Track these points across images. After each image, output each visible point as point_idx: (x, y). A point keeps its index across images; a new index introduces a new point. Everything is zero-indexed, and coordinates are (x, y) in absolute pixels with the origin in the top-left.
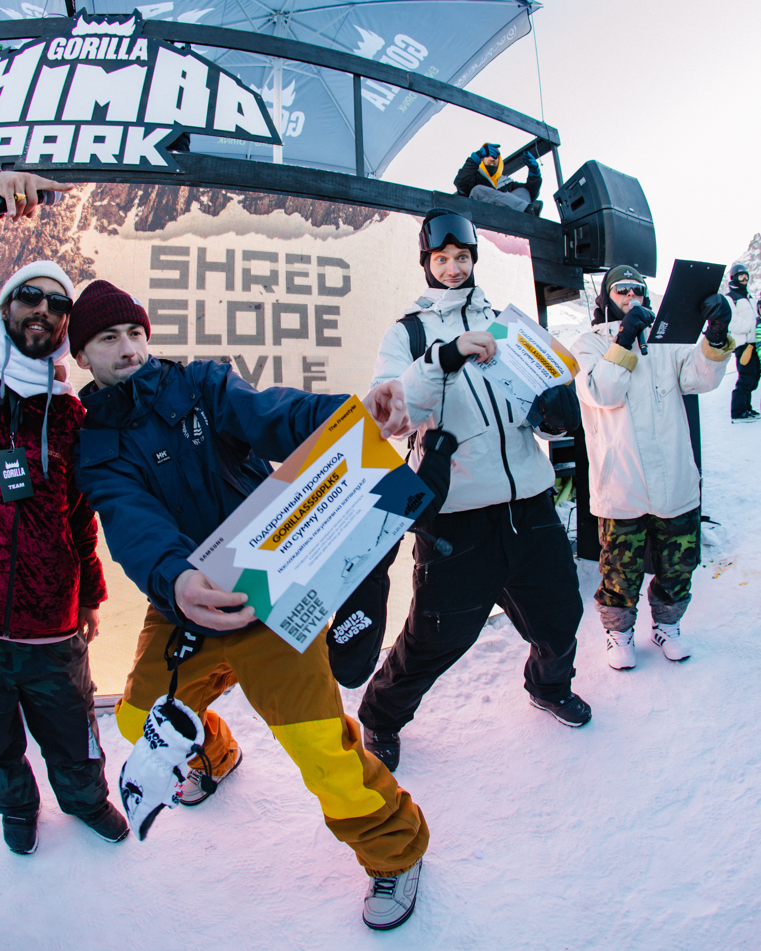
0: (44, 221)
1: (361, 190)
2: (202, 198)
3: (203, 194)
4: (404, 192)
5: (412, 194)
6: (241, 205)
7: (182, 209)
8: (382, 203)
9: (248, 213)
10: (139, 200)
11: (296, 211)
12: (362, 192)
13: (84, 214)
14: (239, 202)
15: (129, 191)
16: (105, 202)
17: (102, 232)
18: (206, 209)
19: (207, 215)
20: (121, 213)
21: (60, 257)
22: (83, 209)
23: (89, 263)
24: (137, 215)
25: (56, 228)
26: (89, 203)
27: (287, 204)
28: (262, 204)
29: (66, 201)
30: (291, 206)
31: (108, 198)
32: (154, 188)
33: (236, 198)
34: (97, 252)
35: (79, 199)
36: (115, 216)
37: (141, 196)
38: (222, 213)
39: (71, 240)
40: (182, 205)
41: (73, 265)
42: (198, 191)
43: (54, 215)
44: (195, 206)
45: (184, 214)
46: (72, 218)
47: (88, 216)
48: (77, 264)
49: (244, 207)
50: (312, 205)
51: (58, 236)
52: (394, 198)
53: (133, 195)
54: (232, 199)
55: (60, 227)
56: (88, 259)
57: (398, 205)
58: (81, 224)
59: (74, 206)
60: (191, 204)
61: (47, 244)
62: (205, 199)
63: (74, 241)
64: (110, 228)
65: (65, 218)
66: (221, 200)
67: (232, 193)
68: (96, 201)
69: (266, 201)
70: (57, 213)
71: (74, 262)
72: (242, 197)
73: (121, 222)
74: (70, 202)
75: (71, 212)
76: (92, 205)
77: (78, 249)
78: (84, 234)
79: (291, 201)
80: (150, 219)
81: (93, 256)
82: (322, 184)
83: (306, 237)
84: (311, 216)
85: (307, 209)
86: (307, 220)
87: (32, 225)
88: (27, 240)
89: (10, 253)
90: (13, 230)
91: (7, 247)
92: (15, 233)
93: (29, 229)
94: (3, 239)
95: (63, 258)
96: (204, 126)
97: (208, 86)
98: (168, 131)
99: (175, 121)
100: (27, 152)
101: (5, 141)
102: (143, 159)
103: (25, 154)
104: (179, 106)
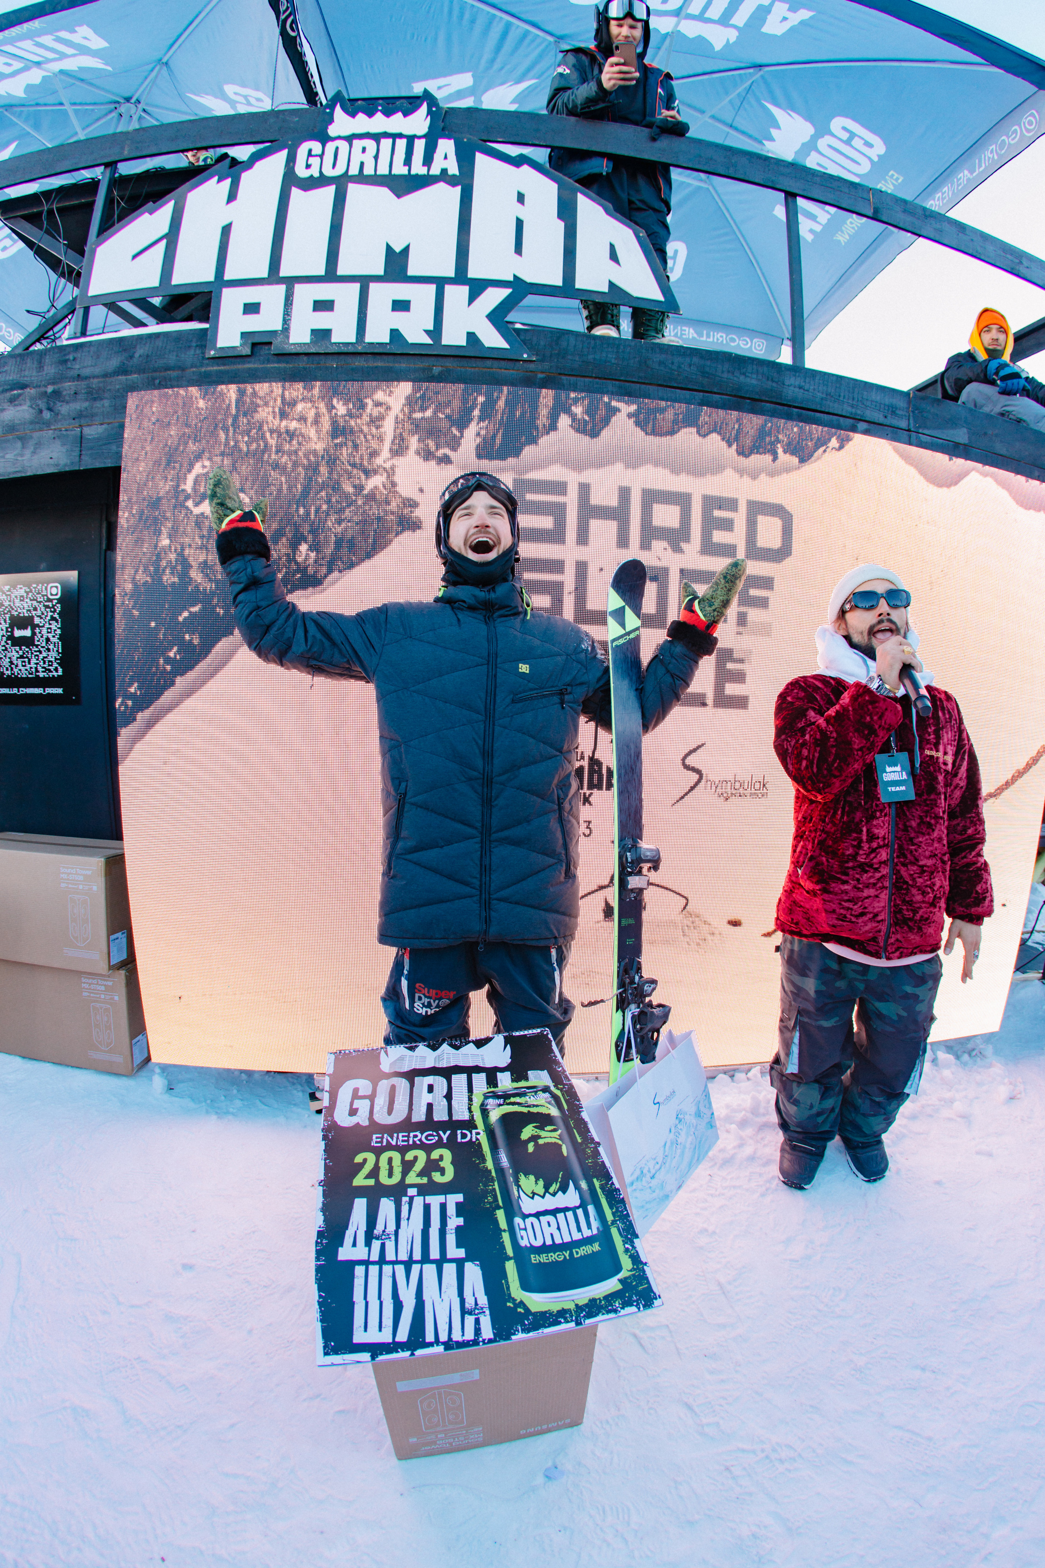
0: (338, 441)
1: (800, 388)
2: (573, 408)
3: (576, 401)
4: (865, 393)
5: (876, 397)
6: (633, 420)
7: (544, 425)
8: (831, 411)
9: (643, 434)
10: (480, 411)
11: (714, 430)
12: (802, 391)
13: (398, 431)
14: (630, 416)
15: (463, 395)
16: (428, 413)
17: (427, 460)
18: (580, 427)
19: (582, 436)
20: (455, 431)
21: (367, 495)
22: (397, 423)
23: (410, 506)
24: (478, 434)
25: (357, 452)
26: (404, 415)
27: (701, 419)
28: (664, 419)
29: (368, 411)
30: (706, 423)
31: (433, 406)
32: (501, 391)
33: (626, 408)
34: (421, 490)
35: (389, 408)
36: (445, 436)
37: (482, 404)
38: (605, 433)
39: (381, 470)
40: (545, 420)
41: (388, 508)
42: (568, 397)
43: (352, 432)
44: (564, 421)
45: (548, 433)
46: (380, 436)
47: (405, 435)
48: (393, 506)
49: (637, 424)
50: (738, 420)
51: (361, 464)
52: (850, 402)
53: (470, 403)
54: (619, 410)
55: (363, 450)
56: (409, 500)
57: (856, 414)
58: (395, 447)
59: (381, 418)
60: (558, 419)
61: (346, 476)
62: (578, 410)
63: (387, 472)
64: (441, 453)
65: (369, 437)
66: (602, 412)
67: (618, 401)
68: (415, 411)
69: (670, 415)
70: (356, 429)
71: (389, 505)
72: (633, 408)
73: (455, 444)
74: (376, 412)
75: (378, 427)
76: (410, 418)
77: (394, 484)
78: (399, 461)
79: (706, 414)
80: (498, 441)
81: (417, 497)
82: (742, 378)
83: (729, 473)
84: (737, 439)
85: (730, 428)
86: (730, 445)
87: (319, 447)
88: (313, 469)
89: (290, 488)
90: (289, 453)
91: (283, 479)
92: (294, 458)
93: (315, 453)
94: (276, 466)
95: (371, 497)
96: (560, 283)
97: (560, 217)
98: (506, 292)
99: (515, 276)
100: (289, 325)
101: (252, 308)
102: (471, 336)
103: (286, 329)
104: (518, 250)
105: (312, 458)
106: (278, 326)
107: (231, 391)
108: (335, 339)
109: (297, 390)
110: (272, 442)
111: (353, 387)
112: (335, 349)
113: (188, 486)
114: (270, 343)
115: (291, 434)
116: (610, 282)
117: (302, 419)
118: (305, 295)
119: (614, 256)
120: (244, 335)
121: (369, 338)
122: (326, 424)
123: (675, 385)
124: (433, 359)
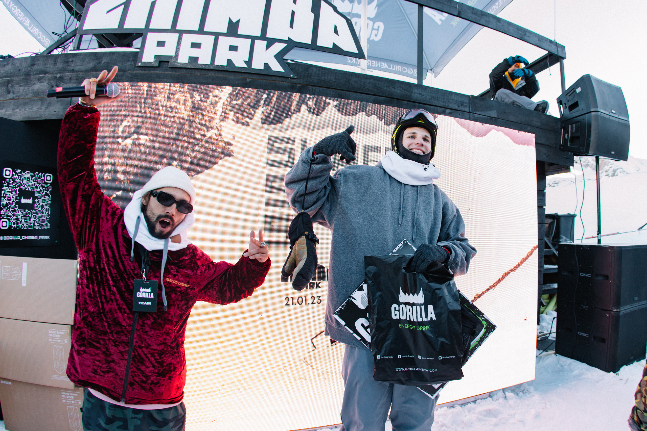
0: (194, 113)
1: (420, 94)
2: (308, 102)
3: (310, 99)
4: (449, 96)
5: (455, 98)
6: (336, 108)
7: (294, 110)
8: (434, 104)
9: (341, 114)
10: (264, 101)
11: (374, 114)
12: (420, 95)
13: (224, 109)
14: (335, 106)
15: (256, 94)
16: (239, 102)
17: (238, 123)
18: (311, 111)
19: (312, 115)
20: (251, 110)
21: (207, 139)
22: (224, 105)
23: (228, 145)
24: (263, 113)
25: (204, 118)
26: (228, 102)
27: (368, 108)
28: (350, 108)
29: (210, 99)
30: (370, 110)
31: (242, 98)
32: (274, 93)
33: (333, 103)
34: (234, 138)
35: (220, 98)
36: (247, 112)
37: (265, 99)
38: (323, 114)
39: (215, 128)
40: (295, 107)
41: (217, 146)
42: (306, 97)
43: (202, 109)
44: (304, 108)
45: (296, 113)
46: (215, 112)
47: (227, 111)
48: (220, 145)
49: (338, 110)
50: (385, 109)
51: (205, 125)
52: (443, 100)
53: (260, 98)
54: (330, 104)
55: (206, 118)
56: (228, 142)
57: (445, 106)
58: (222, 117)
59: (216, 103)
60: (301, 106)
61: (197, 130)
62: (311, 103)
63: (218, 128)
64: (244, 121)
65: (210, 112)
66: (322, 104)
67: (330, 99)
68: (233, 100)
69: (353, 106)
70: (204, 107)
71: (218, 144)
72: (336, 103)
73: (251, 117)
74: (214, 100)
75: (214, 107)
76: (230, 104)
77: (221, 134)
78: (224, 124)
79: (370, 106)
80: (272, 116)
81: (231, 141)
82: (393, 90)
83: (381, 132)
84: (384, 118)
85: (381, 113)
86: (381, 120)
87: (185, 115)
88: (182, 126)
89: (169, 135)
90: (171, 118)
91: (167, 130)
92: (172, 120)
93: (183, 118)
94: (163, 124)
95: (209, 140)
96: (310, 42)
97: (313, 11)
98: (284, 45)
99: (289, 38)
100: (178, 54)
101: (161, 44)
102: (266, 65)
103: (177, 56)
104: (291, 26)
105: (181, 120)
106: (173, 54)
107: (144, 86)
108: (200, 62)
109: (176, 87)
110: (163, 111)
111: (203, 87)
112: (200, 67)
113: (120, 131)
114: (168, 62)
115: (172, 109)
116: (334, 43)
117: (178, 101)
118: (188, 39)
119: (336, 31)
120: (156, 57)
121: (217, 63)
122: (189, 104)
123: (362, 92)
124: (247, 75)
